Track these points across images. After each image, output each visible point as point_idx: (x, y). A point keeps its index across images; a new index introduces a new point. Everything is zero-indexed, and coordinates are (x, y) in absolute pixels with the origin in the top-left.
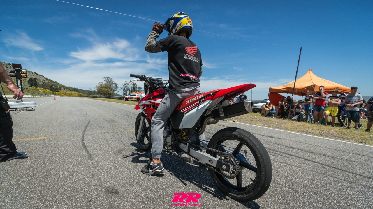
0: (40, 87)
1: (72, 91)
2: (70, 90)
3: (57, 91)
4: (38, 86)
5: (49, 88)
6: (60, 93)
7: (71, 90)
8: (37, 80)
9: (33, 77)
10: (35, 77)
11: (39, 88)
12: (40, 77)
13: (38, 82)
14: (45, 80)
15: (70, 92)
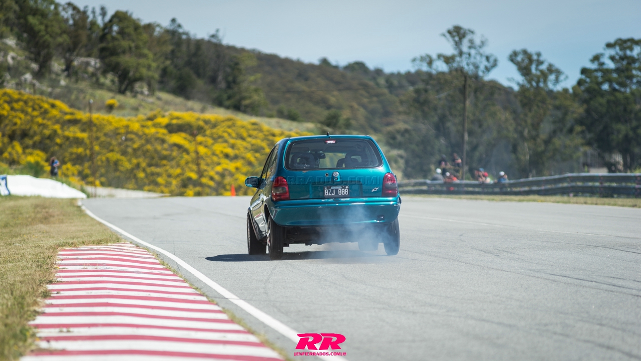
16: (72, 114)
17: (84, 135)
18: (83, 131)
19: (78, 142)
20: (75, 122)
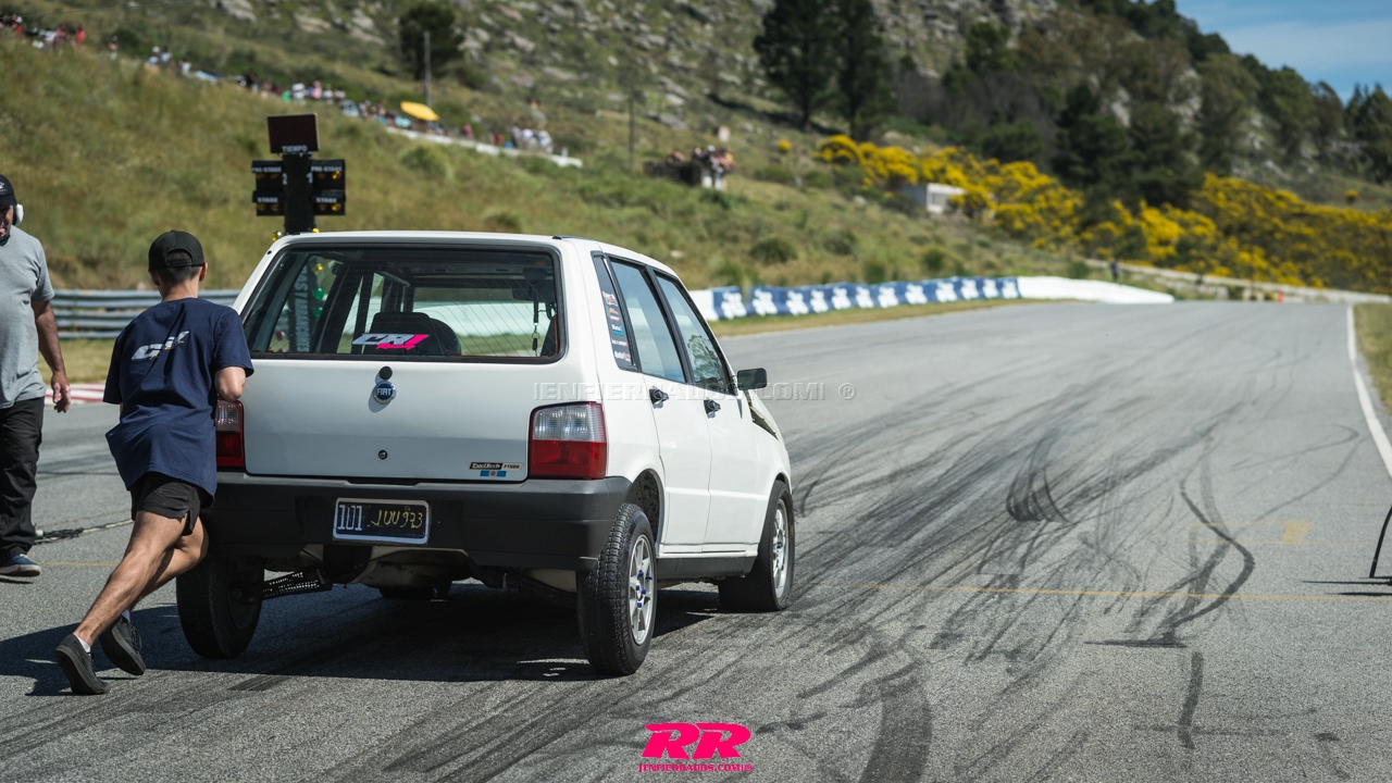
2: (1381, 166)
4: (887, 107)
5: (1047, 132)
15: (1373, 211)
16: (1302, 206)
17: (1308, 231)
18: (1310, 225)
19: (1302, 238)
20: (1301, 216)
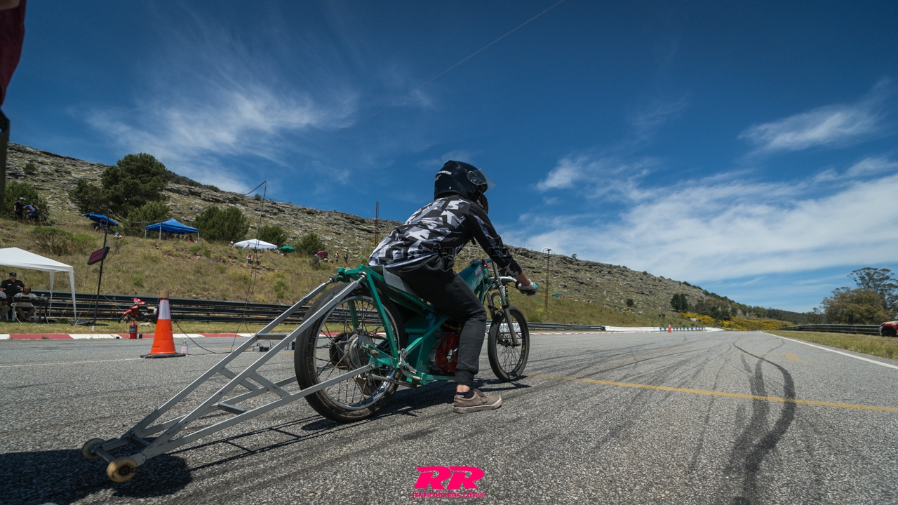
0: (693, 310)
1: (764, 317)
2: (759, 316)
3: (725, 320)
4: (688, 310)
5: (710, 312)
6: (732, 323)
7: (762, 314)
8: (686, 297)
9: (680, 291)
10: (684, 292)
11: (689, 314)
12: (694, 289)
13: (688, 302)
14: (703, 295)
15: (757, 321)
